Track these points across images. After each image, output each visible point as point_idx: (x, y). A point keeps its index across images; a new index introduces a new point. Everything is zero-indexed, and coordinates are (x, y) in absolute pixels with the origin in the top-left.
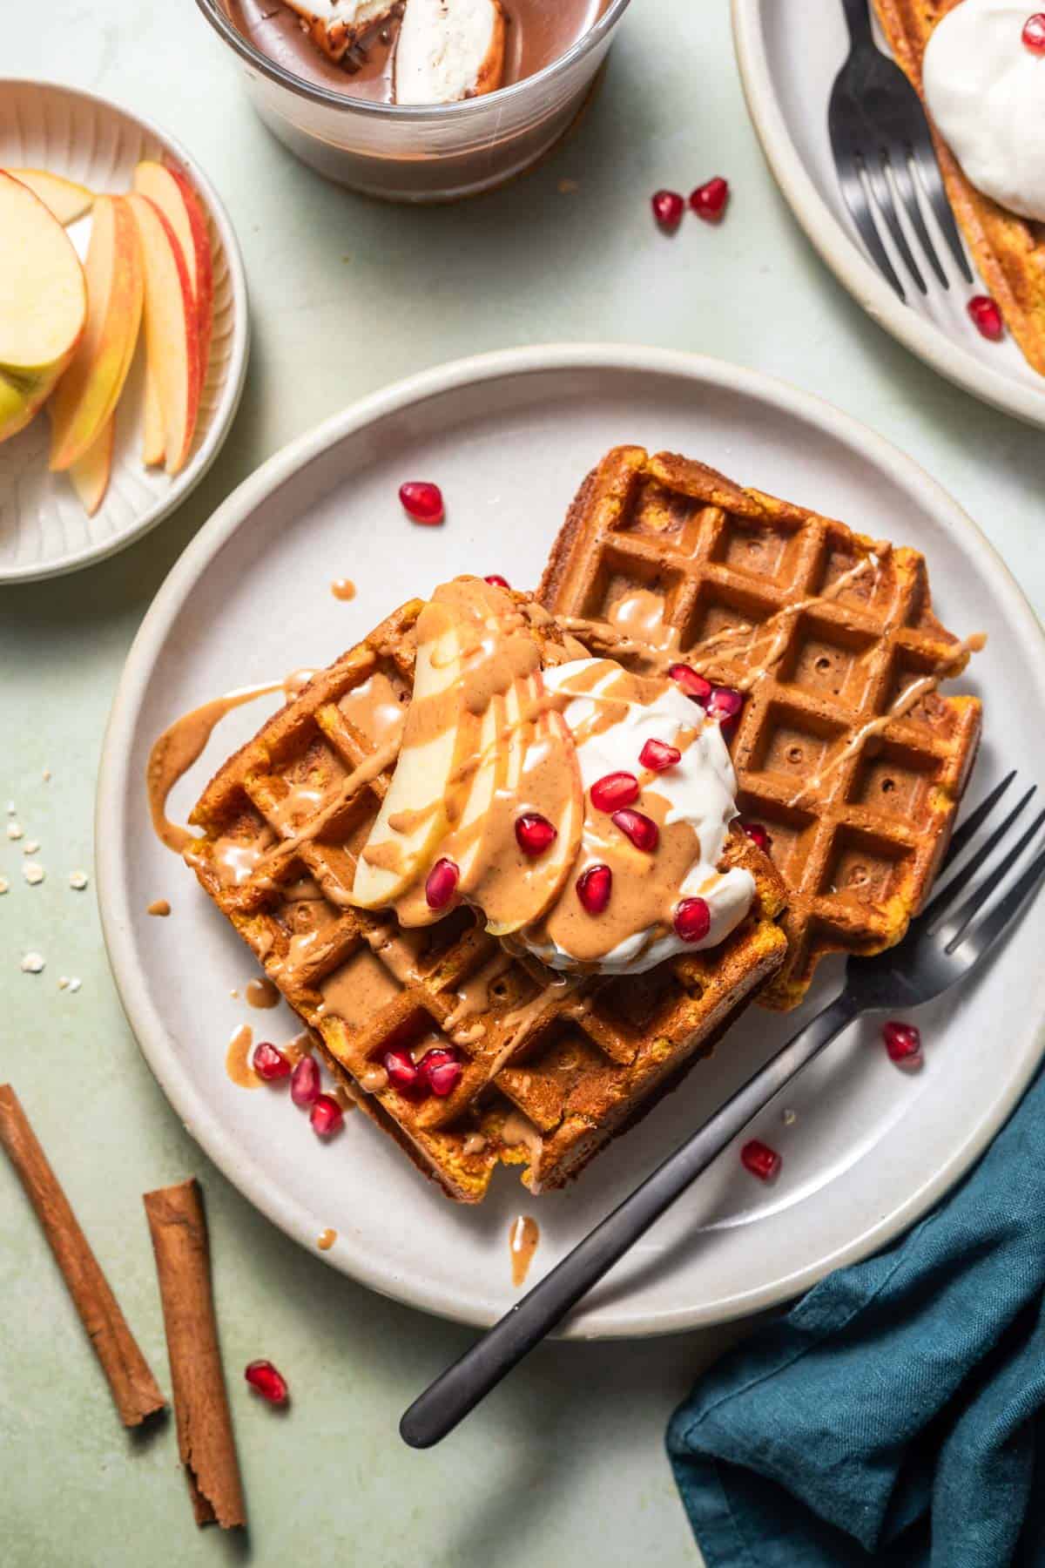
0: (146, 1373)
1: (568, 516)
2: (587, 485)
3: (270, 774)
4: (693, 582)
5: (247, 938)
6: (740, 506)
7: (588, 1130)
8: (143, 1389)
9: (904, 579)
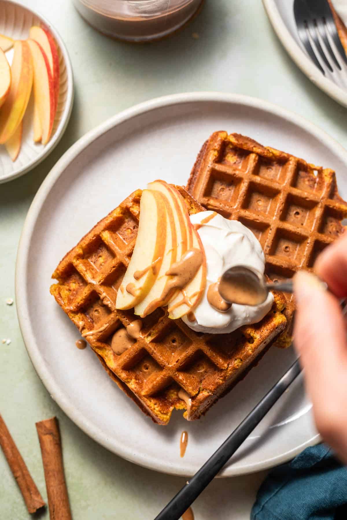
0: (37, 493)
1: (197, 158)
2: (204, 146)
3: (83, 258)
4: (247, 182)
5: (74, 322)
6: (264, 153)
7: (210, 396)
8: (36, 499)
9: (328, 180)
